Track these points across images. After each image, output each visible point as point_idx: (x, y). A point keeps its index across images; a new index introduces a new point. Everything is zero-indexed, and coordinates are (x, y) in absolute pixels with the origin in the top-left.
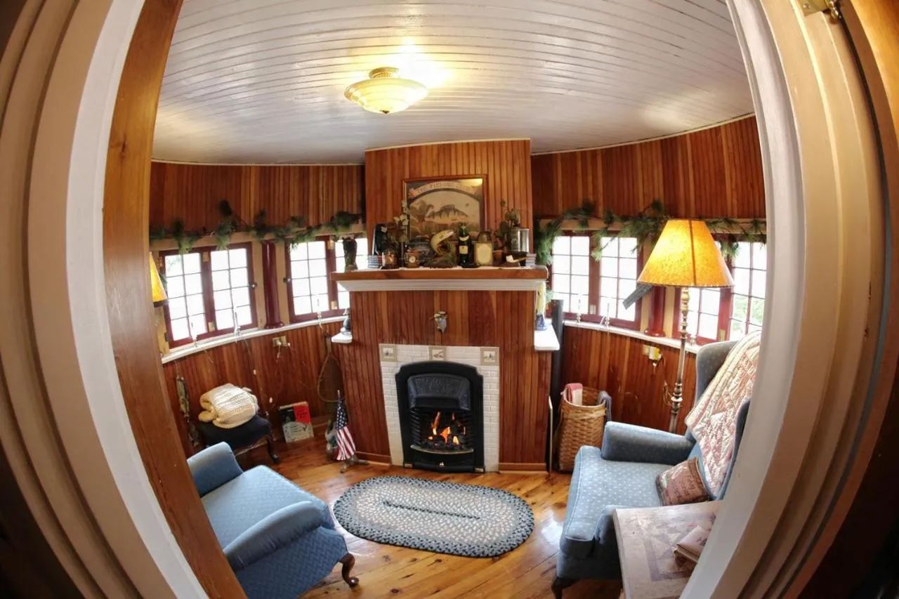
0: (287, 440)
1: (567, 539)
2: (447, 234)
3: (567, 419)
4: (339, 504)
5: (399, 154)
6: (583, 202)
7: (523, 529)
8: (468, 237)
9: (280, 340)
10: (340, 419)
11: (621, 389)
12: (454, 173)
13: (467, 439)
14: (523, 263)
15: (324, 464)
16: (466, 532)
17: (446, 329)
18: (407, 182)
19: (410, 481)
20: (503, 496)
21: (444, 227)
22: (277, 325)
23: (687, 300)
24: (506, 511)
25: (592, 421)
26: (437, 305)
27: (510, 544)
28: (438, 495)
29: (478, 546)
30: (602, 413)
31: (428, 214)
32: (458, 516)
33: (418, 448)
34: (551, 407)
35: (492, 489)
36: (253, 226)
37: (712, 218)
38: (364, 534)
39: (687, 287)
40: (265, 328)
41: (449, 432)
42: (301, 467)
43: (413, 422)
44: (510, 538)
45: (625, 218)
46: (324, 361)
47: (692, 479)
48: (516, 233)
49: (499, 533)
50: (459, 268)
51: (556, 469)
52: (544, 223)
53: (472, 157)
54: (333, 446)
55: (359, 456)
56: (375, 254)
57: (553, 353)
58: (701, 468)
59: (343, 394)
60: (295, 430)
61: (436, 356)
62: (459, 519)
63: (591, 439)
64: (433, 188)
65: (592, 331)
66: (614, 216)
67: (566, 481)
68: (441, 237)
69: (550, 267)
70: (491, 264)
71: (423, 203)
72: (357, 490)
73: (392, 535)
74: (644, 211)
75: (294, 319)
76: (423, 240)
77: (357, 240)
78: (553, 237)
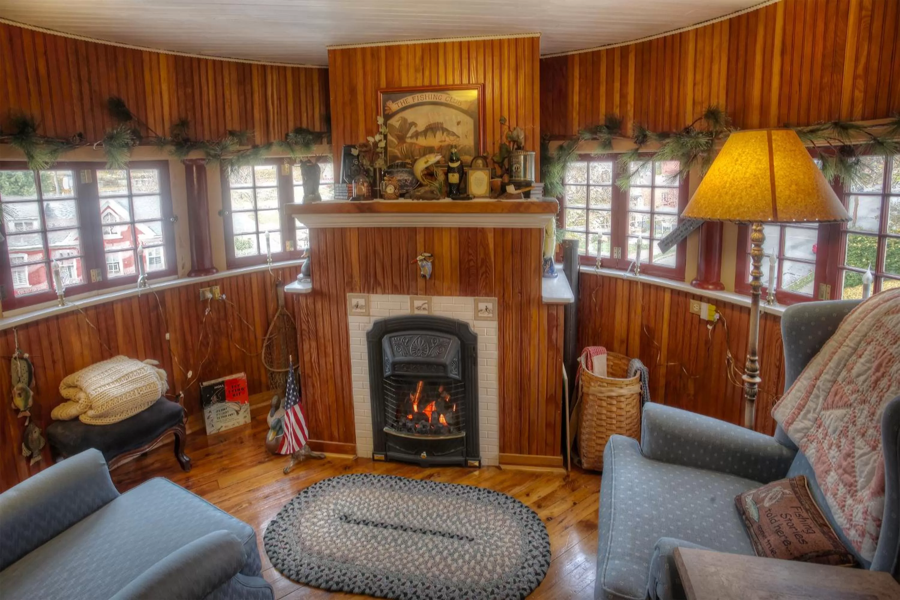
0: (210, 430)
1: (605, 591)
2: (433, 159)
3: (588, 395)
4: (274, 527)
5: (373, 55)
6: (606, 116)
7: (536, 561)
8: (459, 163)
9: (211, 291)
10: (289, 394)
11: (661, 357)
12: (442, 82)
13: (457, 417)
14: (527, 195)
15: (261, 463)
16: (455, 565)
17: (431, 276)
18: (383, 93)
19: (379, 481)
20: (505, 503)
21: (430, 150)
22: (207, 271)
23: (759, 242)
24: (511, 527)
25: (622, 399)
26: (420, 247)
27: (519, 589)
28: (416, 500)
29: (473, 591)
30: (636, 388)
31: (409, 135)
32: (443, 535)
33: (393, 432)
34: (566, 377)
35: (489, 492)
36: (169, 139)
37: (808, 125)
38: (307, 577)
39: (762, 223)
40: (189, 275)
41: (434, 408)
42: (225, 470)
43: (388, 395)
44: (518, 576)
45: (664, 135)
46: (274, 316)
47: (805, 515)
48: (517, 157)
49: (502, 566)
50: (448, 200)
51: (577, 466)
52: (553, 146)
53: (465, 62)
54: (277, 434)
55: (314, 447)
56: (344, 182)
57: (566, 306)
58: (820, 500)
59: (296, 360)
60: (223, 414)
61: (418, 308)
62: (445, 540)
63: (623, 425)
64: (416, 101)
65: (616, 279)
66: (648, 133)
67: (591, 487)
68: (426, 162)
69: (561, 200)
70: (488, 195)
71: (405, 120)
72: (303, 499)
73: (349, 574)
74: (692, 125)
75: (232, 263)
76: (403, 165)
77: (321, 165)
78: (565, 162)
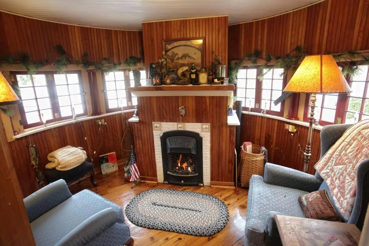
0: (103, 173)
1: (249, 229)
2: (185, 68)
3: (244, 160)
4: (128, 207)
5: (160, 25)
6: (255, 50)
7: (223, 219)
8: (195, 70)
9: (101, 122)
10: (132, 160)
11: (273, 146)
12: (188, 36)
13: (195, 168)
14: (222, 83)
15: (123, 184)
16: (194, 220)
17: (185, 115)
18: (164, 41)
19: (166, 191)
20: (213, 199)
21: (183, 65)
22: (99, 114)
23: (314, 101)
24: (214, 208)
25: (257, 161)
26: (180, 104)
27: (217, 228)
28: (180, 198)
29: (201, 229)
30: (263, 158)
31: (175, 59)
32: (190, 210)
33: (171, 173)
34: (236, 153)
35: (207, 195)
36: (81, 61)
38: (141, 224)
39: (315, 93)
40: (92, 115)
41: (186, 165)
42: (110, 187)
43: (169, 160)
44: (217, 224)
45: (278, 58)
46: (125, 131)
47: (324, 204)
48: (219, 67)
49: (211, 221)
50: (191, 85)
51: (239, 186)
52: (233, 62)
53: (197, 28)
54: (128, 174)
55: (141, 178)
56: (150, 78)
57: (237, 127)
58: (330, 198)
59: (134, 147)
60: (108, 167)
61: (180, 128)
62: (191, 211)
63: (257, 171)
64: (178, 45)
65: (256, 116)
66: (272, 57)
67: (245, 193)
68: (182, 70)
69: (236, 85)
70: (206, 83)
71: (173, 52)
72: (139, 197)
73: (156, 223)
74: (290, 53)
75: (108, 111)
76: (173, 71)
77: (141, 71)
78: (238, 69)
